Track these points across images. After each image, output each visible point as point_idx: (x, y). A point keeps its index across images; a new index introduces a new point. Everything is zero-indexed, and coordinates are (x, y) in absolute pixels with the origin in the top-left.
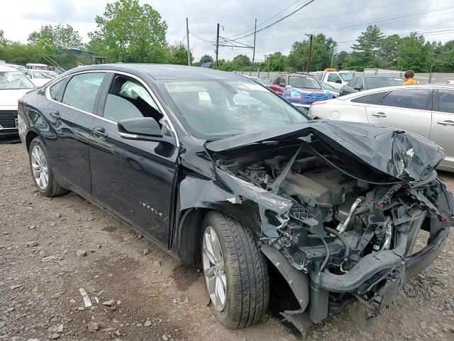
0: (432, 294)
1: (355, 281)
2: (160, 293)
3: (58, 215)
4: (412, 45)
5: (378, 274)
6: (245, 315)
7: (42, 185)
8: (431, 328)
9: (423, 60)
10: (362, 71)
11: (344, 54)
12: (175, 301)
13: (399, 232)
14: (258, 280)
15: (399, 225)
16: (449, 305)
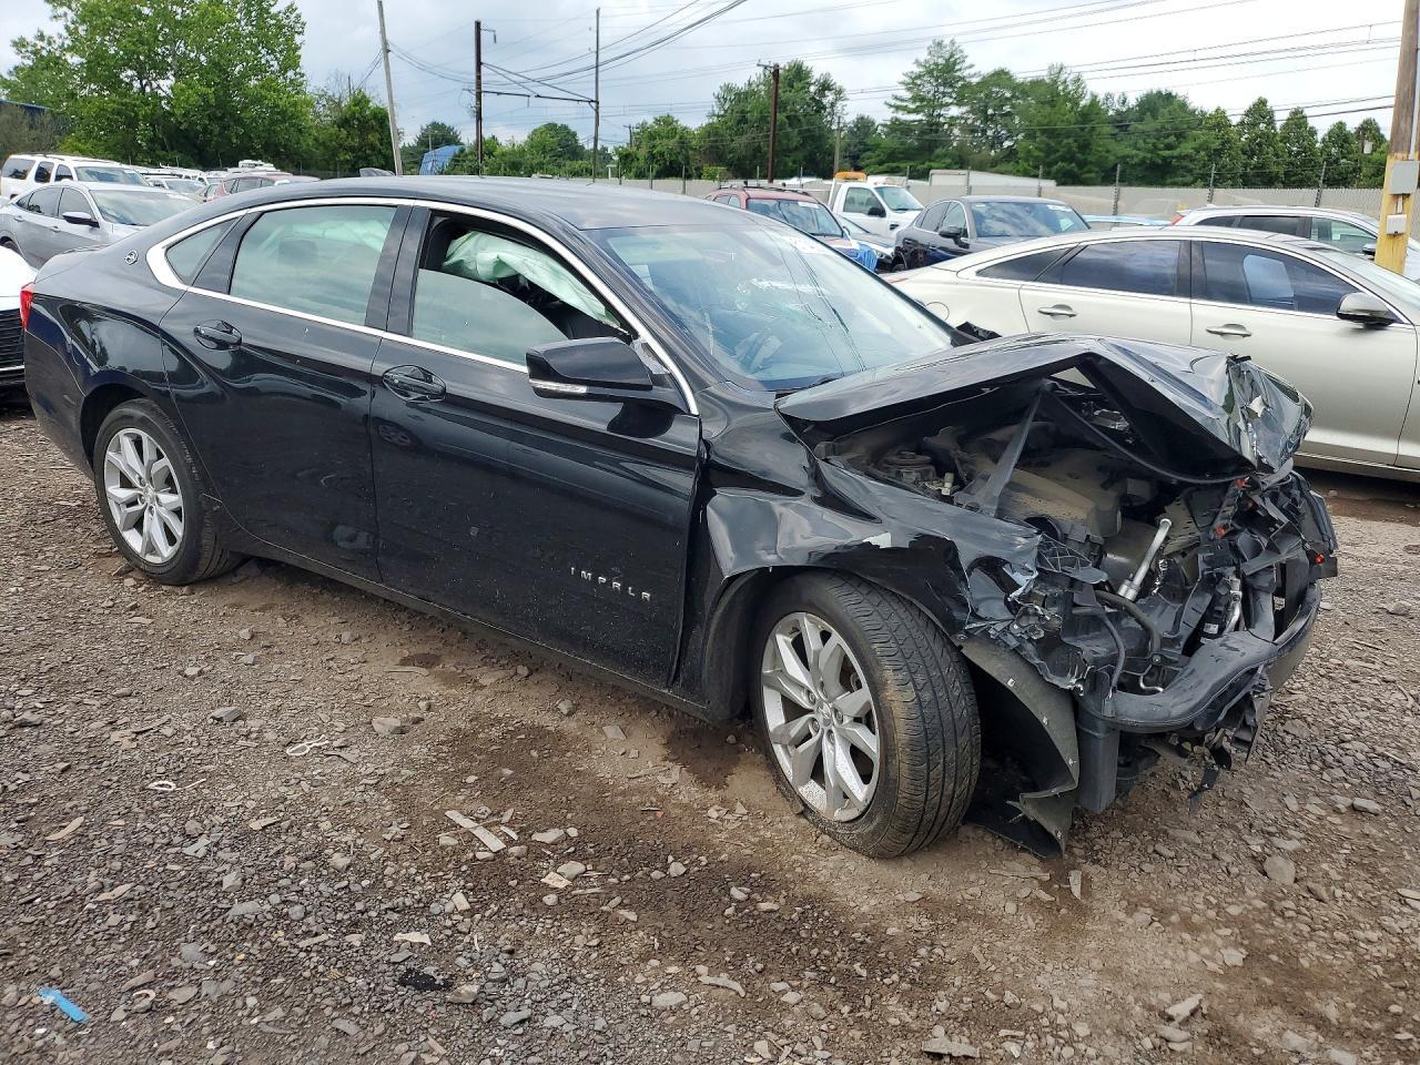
0: (1288, 739)
1: (1193, 703)
2: (663, 799)
3: (245, 634)
4: (1052, 103)
5: (1235, 688)
6: (929, 816)
7: (151, 548)
8: (1308, 807)
9: (1085, 146)
10: (924, 175)
11: (864, 125)
12: (713, 813)
13: (1256, 591)
14: (960, 726)
15: (1254, 575)
16: (1329, 759)
